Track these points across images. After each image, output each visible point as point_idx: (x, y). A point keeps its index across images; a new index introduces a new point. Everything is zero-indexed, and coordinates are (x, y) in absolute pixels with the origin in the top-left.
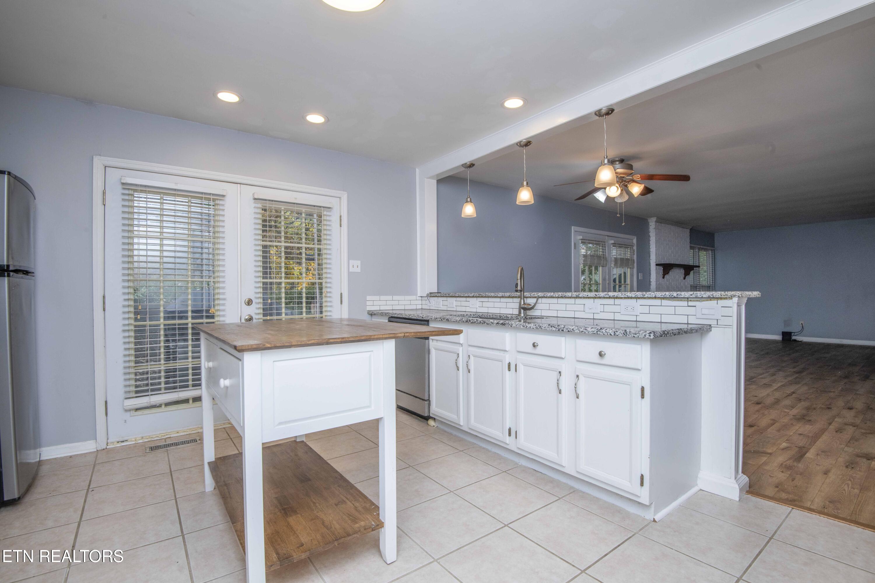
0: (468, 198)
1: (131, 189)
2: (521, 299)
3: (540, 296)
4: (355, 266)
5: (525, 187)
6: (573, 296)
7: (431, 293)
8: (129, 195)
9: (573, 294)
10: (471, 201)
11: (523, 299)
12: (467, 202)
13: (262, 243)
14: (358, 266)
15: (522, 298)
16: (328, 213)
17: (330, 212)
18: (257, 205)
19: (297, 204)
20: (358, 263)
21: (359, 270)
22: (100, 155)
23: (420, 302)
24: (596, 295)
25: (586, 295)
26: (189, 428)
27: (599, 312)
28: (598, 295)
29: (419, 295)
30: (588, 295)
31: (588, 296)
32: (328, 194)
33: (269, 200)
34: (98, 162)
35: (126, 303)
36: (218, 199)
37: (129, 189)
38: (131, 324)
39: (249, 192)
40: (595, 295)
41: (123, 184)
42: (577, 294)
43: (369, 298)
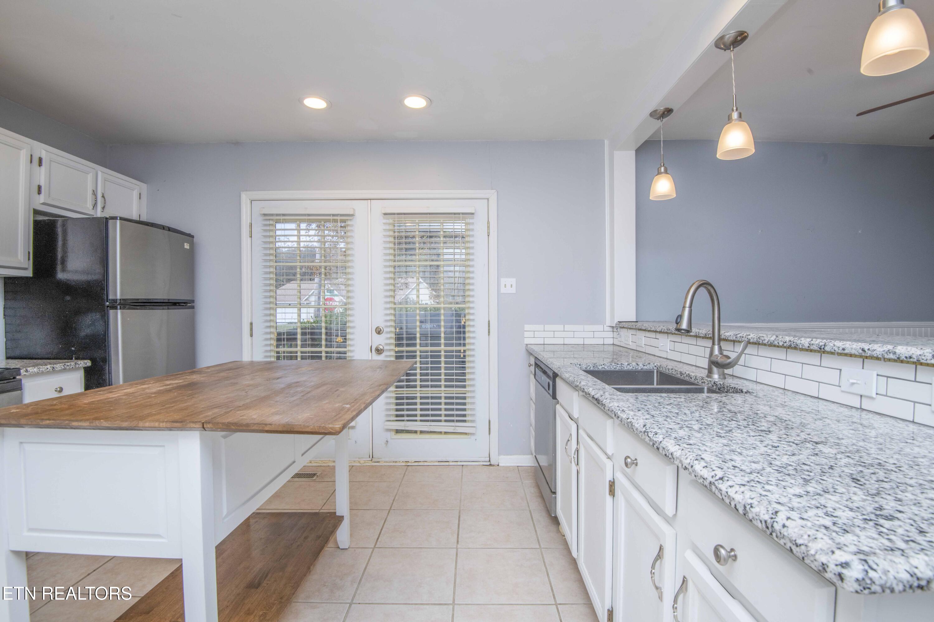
0: (661, 167)
1: (272, 220)
2: (713, 344)
3: (751, 341)
4: (508, 286)
5: (733, 122)
6: (812, 347)
7: (620, 322)
8: (270, 225)
9: (812, 342)
10: (666, 172)
11: (719, 344)
12: (659, 173)
13: (392, 263)
14: (512, 285)
15: (716, 342)
16: (471, 221)
17: (473, 218)
18: (388, 221)
19: (430, 214)
20: (513, 281)
21: (513, 290)
22: (247, 191)
23: (610, 334)
24: (863, 350)
25: (841, 349)
26: (321, 460)
27: (874, 395)
28: (870, 352)
29: (608, 323)
30: (843, 349)
31: (846, 351)
32: (473, 196)
33: (398, 214)
34: (245, 198)
35: (268, 330)
36: (348, 219)
37: (270, 219)
38: (272, 350)
39: (379, 207)
40: (861, 351)
41: (265, 215)
42: (821, 344)
43: (527, 327)
